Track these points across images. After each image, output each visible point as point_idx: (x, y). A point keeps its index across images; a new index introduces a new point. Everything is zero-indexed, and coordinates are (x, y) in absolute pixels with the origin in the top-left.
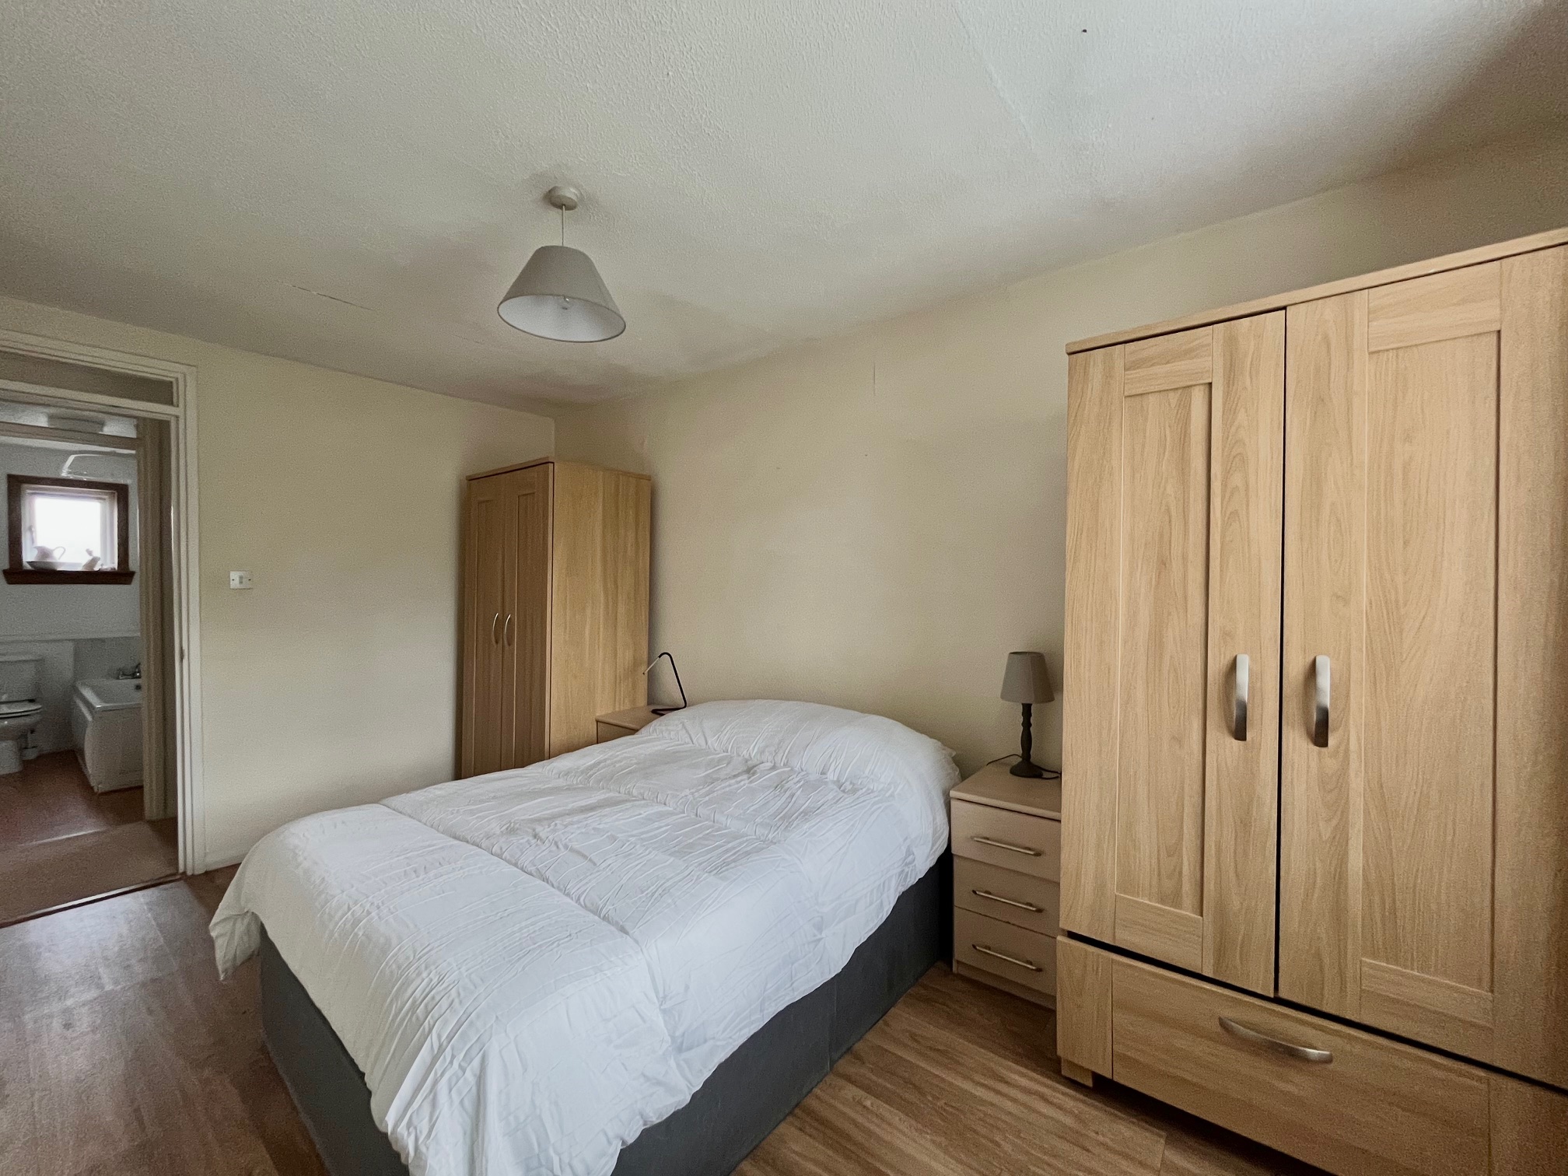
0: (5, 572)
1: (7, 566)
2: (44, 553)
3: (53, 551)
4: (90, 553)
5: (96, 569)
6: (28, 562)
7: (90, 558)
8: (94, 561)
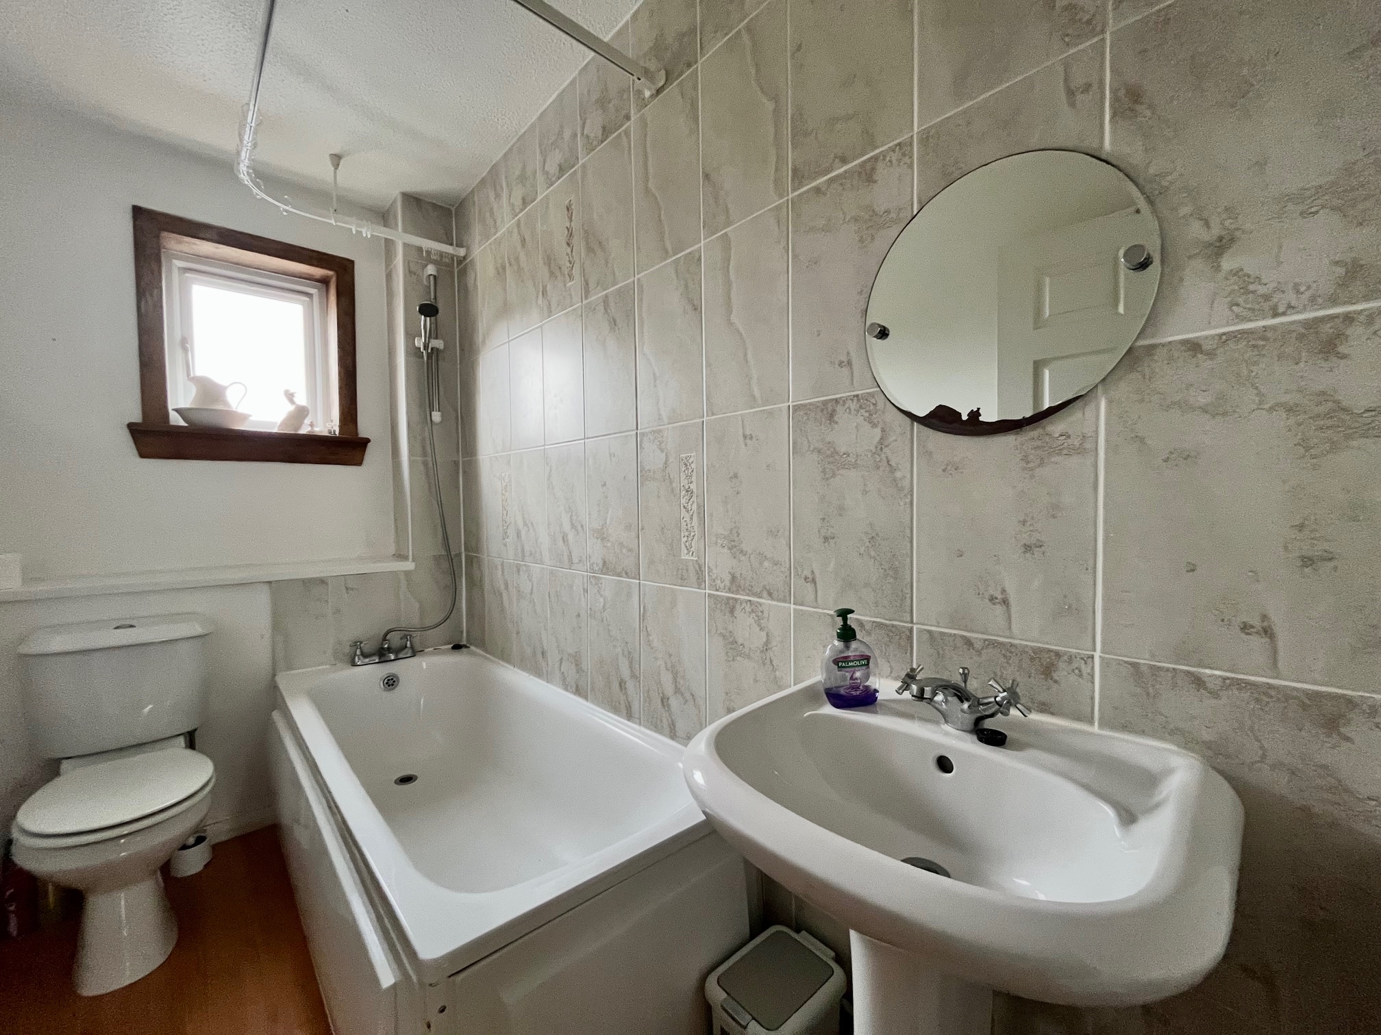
0: (133, 429)
1: (136, 416)
2: (210, 391)
3: (226, 388)
4: (290, 396)
5: (304, 430)
6: (177, 410)
7: (291, 408)
8: (301, 413)
